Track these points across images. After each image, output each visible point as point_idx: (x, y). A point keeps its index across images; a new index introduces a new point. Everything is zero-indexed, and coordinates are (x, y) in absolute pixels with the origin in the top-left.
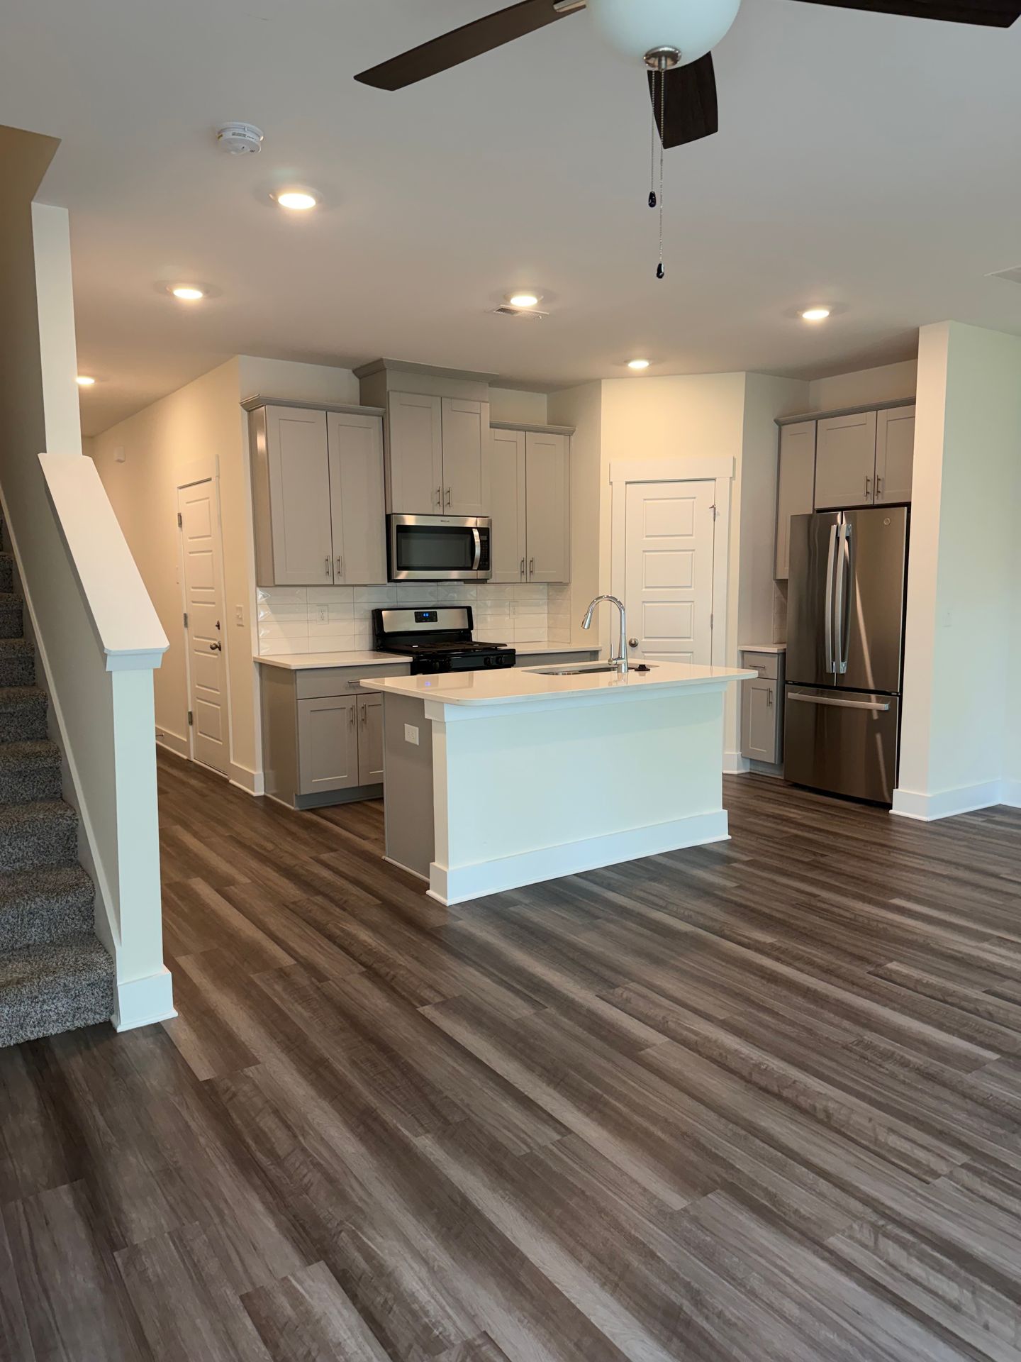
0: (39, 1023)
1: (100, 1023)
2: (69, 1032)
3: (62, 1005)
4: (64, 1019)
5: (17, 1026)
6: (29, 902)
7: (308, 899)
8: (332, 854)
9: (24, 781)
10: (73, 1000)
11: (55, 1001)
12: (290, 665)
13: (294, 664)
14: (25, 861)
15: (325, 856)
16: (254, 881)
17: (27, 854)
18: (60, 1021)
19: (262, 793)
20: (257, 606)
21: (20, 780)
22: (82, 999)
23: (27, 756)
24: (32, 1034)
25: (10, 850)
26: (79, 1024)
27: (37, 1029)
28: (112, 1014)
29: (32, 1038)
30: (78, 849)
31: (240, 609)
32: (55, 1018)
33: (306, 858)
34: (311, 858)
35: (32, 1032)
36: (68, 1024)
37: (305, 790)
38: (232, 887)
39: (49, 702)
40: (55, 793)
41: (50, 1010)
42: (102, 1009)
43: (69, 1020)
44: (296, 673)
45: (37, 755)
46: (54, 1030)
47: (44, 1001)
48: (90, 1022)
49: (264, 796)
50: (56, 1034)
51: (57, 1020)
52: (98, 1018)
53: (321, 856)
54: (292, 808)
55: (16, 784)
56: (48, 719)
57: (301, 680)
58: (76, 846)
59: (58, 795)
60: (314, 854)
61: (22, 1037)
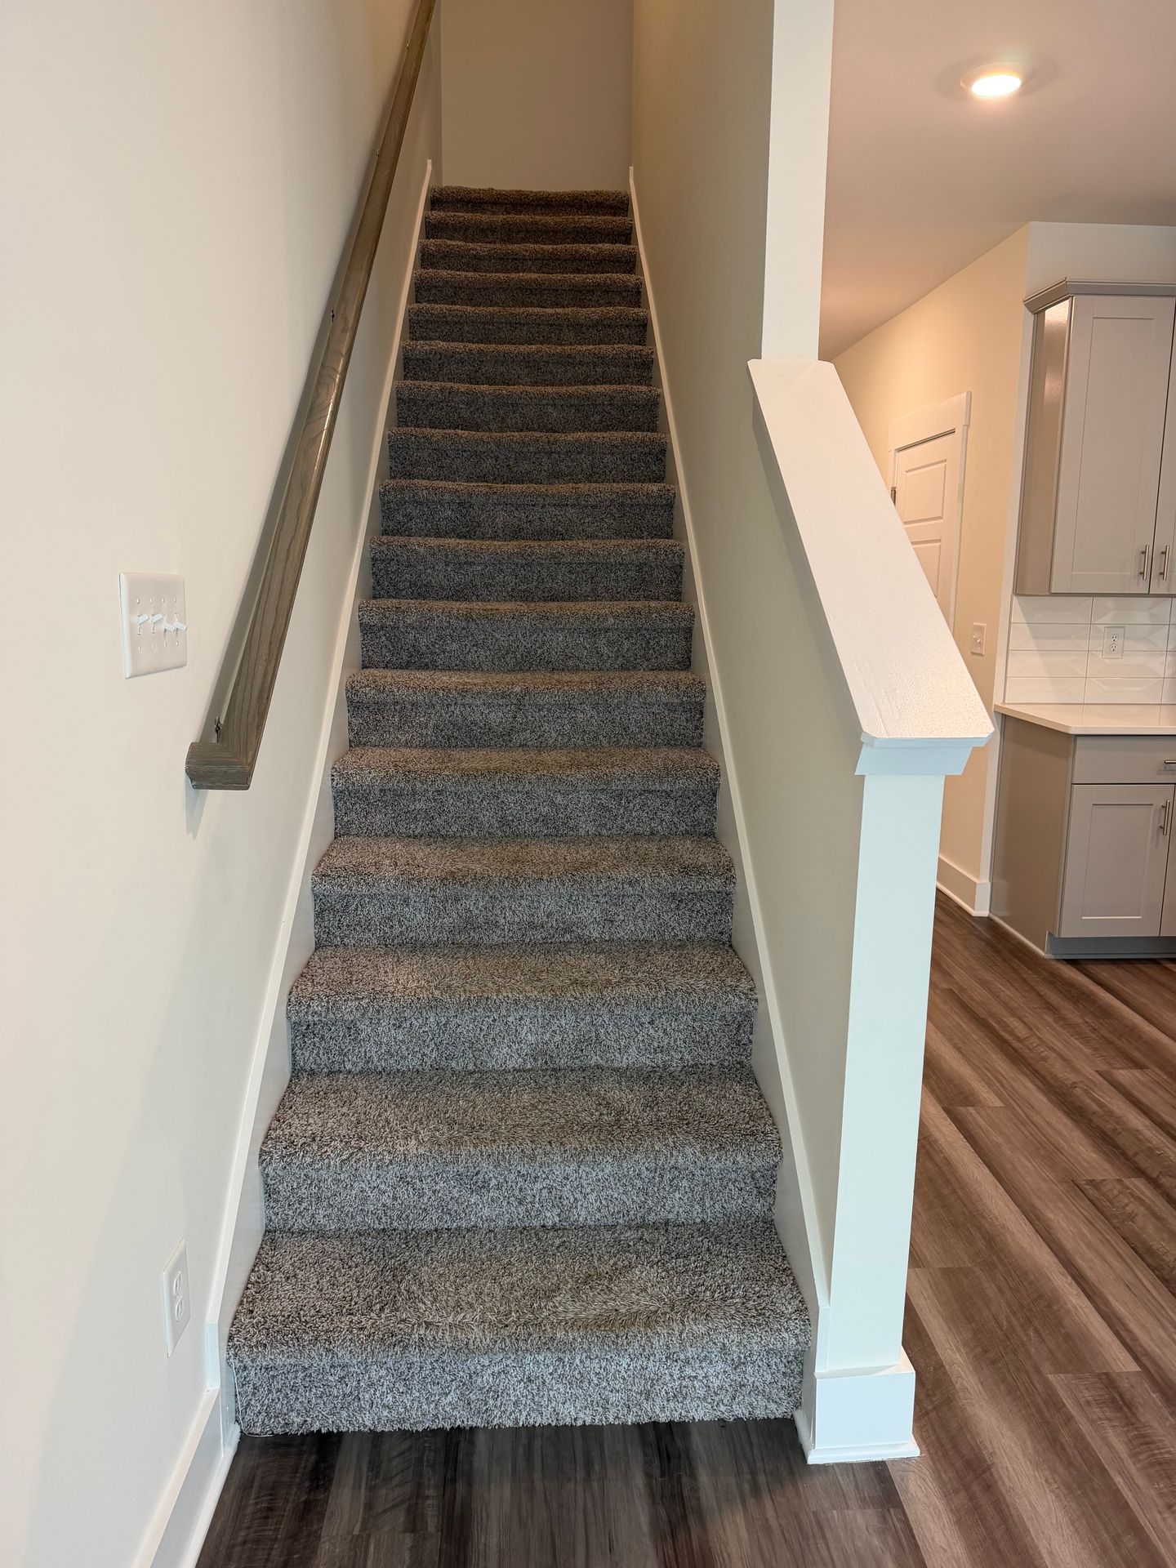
0: (675, 1396)
1: (776, 1418)
2: (722, 1422)
3: (716, 1373)
4: (717, 1399)
5: (641, 1394)
6: (674, 1153)
7: (1120, 1181)
8: (1137, 1073)
9: (678, 908)
10: (735, 1369)
11: (704, 1365)
12: (1067, 727)
13: (1075, 723)
14: (672, 1053)
15: (1125, 1075)
16: (1008, 1106)
17: (675, 1041)
18: (709, 1400)
19: (985, 913)
20: (1010, 626)
21: (673, 906)
22: (749, 1369)
23: (686, 870)
24: (664, 1412)
25: (652, 1031)
26: (741, 1411)
27: (672, 1404)
28: (797, 1408)
29: (663, 1418)
30: (753, 1046)
31: (980, 629)
32: (702, 1393)
33: (1089, 1071)
34: (1097, 1071)
35: (663, 1409)
36: (722, 1408)
37: (1068, 931)
38: (971, 1109)
39: (721, 780)
40: (722, 933)
41: (695, 1377)
42: (781, 1395)
43: (725, 1401)
44: (1075, 741)
45: (700, 870)
46: (699, 1412)
47: (687, 1362)
48: (760, 1414)
49: (988, 918)
50: (701, 1421)
51: (705, 1399)
52: (773, 1408)
53: (1115, 1071)
54: (1042, 953)
55: (667, 912)
56: (718, 805)
57: (1082, 752)
58: (751, 1042)
59: (725, 938)
60: (1103, 1067)
61: (646, 1412)
